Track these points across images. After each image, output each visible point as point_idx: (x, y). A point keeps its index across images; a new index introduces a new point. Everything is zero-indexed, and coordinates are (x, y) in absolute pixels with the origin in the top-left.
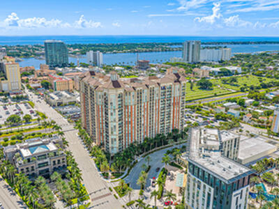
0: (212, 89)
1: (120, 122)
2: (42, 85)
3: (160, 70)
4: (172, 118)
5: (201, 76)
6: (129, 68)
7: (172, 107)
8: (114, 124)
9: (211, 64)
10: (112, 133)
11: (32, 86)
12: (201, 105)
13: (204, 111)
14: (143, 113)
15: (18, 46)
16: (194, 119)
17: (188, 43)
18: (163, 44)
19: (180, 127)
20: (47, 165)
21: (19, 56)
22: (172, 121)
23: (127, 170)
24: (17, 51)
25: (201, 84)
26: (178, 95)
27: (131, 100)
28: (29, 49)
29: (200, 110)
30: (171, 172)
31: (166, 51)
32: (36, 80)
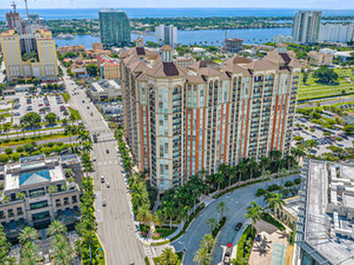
0: (338, 84)
1: (176, 137)
2: (88, 70)
3: (258, 53)
4: (270, 131)
5: (320, 63)
6: (212, 50)
7: (272, 112)
8: (166, 140)
9: (335, 45)
10: (162, 155)
11: (74, 71)
12: (321, 108)
13: (325, 118)
14: (218, 123)
15: (75, 20)
16: (308, 131)
17: (303, 14)
18: (265, 19)
19: (284, 148)
20: (47, 205)
21: (71, 32)
22: (270, 137)
23: (183, 224)
24: (71, 26)
25: (320, 75)
26: (284, 92)
27: (198, 100)
28: (87, 23)
29: (318, 118)
30: (263, 234)
31: (268, 27)
32: (81, 64)
